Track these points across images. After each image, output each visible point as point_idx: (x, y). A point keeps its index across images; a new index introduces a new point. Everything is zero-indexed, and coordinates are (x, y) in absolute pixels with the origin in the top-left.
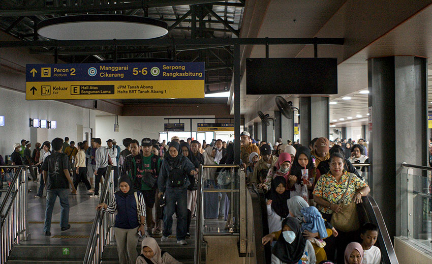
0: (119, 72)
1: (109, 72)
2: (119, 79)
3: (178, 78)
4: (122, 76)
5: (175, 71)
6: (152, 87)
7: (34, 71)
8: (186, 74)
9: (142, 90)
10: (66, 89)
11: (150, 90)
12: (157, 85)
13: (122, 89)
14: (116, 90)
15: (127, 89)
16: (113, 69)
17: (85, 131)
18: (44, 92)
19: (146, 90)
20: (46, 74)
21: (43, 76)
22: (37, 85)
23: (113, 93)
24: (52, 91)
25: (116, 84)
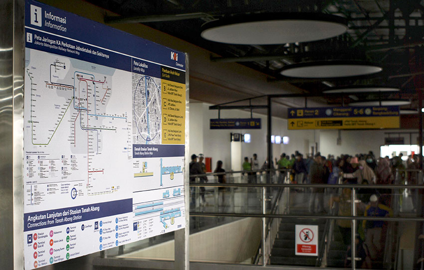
0: (346, 112)
1: (339, 112)
2: (345, 116)
3: (383, 116)
4: (347, 114)
5: (380, 111)
6: (366, 121)
7: (293, 112)
8: (388, 113)
9: (360, 123)
10: (312, 123)
11: (364, 123)
12: (369, 120)
13: (347, 123)
14: (343, 123)
15: (351, 123)
16: (342, 110)
17: (311, 145)
18: (299, 125)
19: (362, 123)
20: (300, 114)
21: (298, 115)
22: (295, 120)
23: (341, 125)
24: (304, 124)
25: (344, 119)
